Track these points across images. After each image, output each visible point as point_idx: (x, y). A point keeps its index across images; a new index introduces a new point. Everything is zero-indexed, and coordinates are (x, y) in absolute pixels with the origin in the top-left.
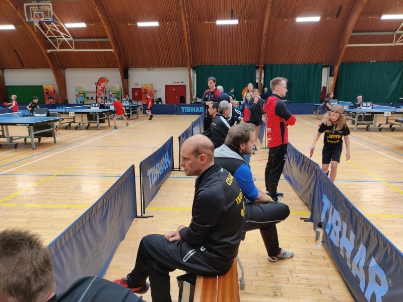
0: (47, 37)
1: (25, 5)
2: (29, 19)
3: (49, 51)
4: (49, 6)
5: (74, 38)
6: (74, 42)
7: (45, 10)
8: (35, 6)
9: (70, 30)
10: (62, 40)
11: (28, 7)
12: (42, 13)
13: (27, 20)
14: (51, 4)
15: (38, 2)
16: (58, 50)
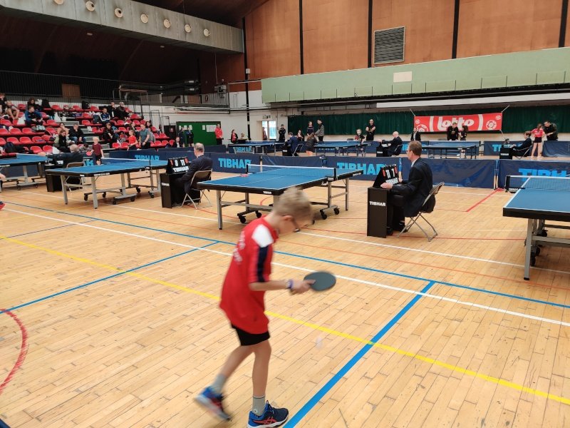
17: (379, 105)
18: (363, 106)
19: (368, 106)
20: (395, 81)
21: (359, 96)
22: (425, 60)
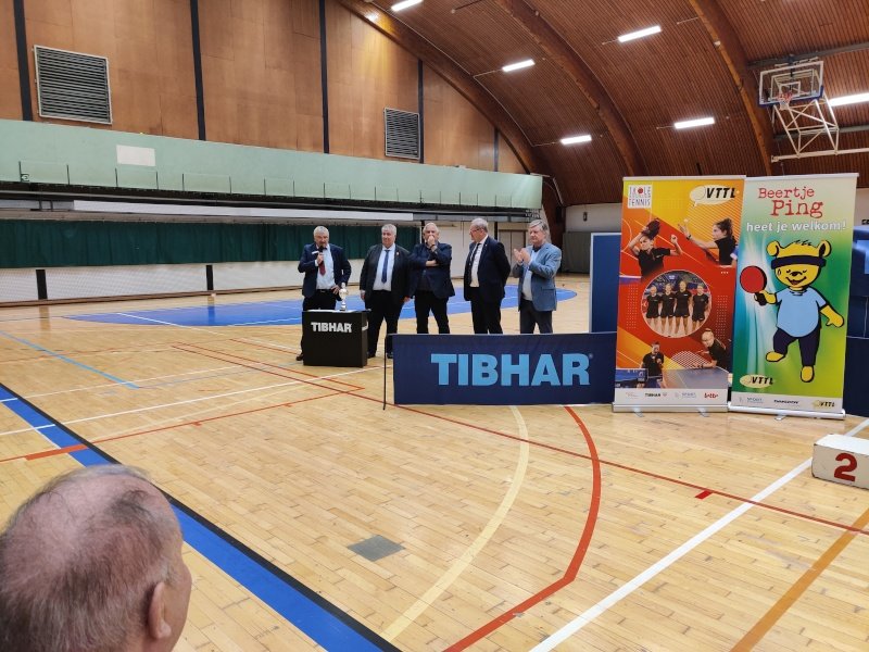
0: (787, 130)
1: (762, 73)
2: (766, 100)
3: (776, 159)
4: (817, 68)
5: (841, 126)
6: (842, 135)
7: (806, 76)
8: (782, 72)
9: (838, 111)
10: (819, 132)
11: (767, 78)
12: (799, 83)
13: (762, 102)
14: (821, 63)
15: (790, 64)
16: (799, 155)
17: (79, 205)
18: (35, 205)
19: (46, 205)
20: (120, 161)
21: (32, 180)
22: (152, 131)
